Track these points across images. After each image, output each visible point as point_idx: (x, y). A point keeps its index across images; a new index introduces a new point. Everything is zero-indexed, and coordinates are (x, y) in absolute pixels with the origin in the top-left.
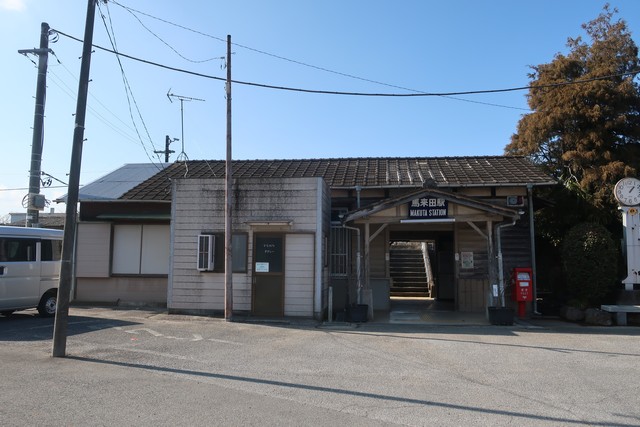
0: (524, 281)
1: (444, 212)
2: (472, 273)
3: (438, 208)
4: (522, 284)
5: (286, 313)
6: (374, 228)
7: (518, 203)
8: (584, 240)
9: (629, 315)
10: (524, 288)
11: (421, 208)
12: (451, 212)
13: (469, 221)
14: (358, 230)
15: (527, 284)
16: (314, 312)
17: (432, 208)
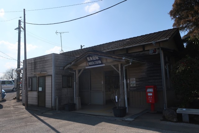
0: (150, 93)
1: (100, 62)
2: (135, 89)
3: (96, 60)
4: (149, 94)
5: (46, 106)
6: (79, 71)
7: (154, 52)
8: (177, 69)
9: (190, 116)
10: (150, 96)
11: (91, 61)
12: (104, 61)
13: (112, 65)
14: (74, 72)
15: (151, 94)
16: (52, 106)
17: (95, 60)
